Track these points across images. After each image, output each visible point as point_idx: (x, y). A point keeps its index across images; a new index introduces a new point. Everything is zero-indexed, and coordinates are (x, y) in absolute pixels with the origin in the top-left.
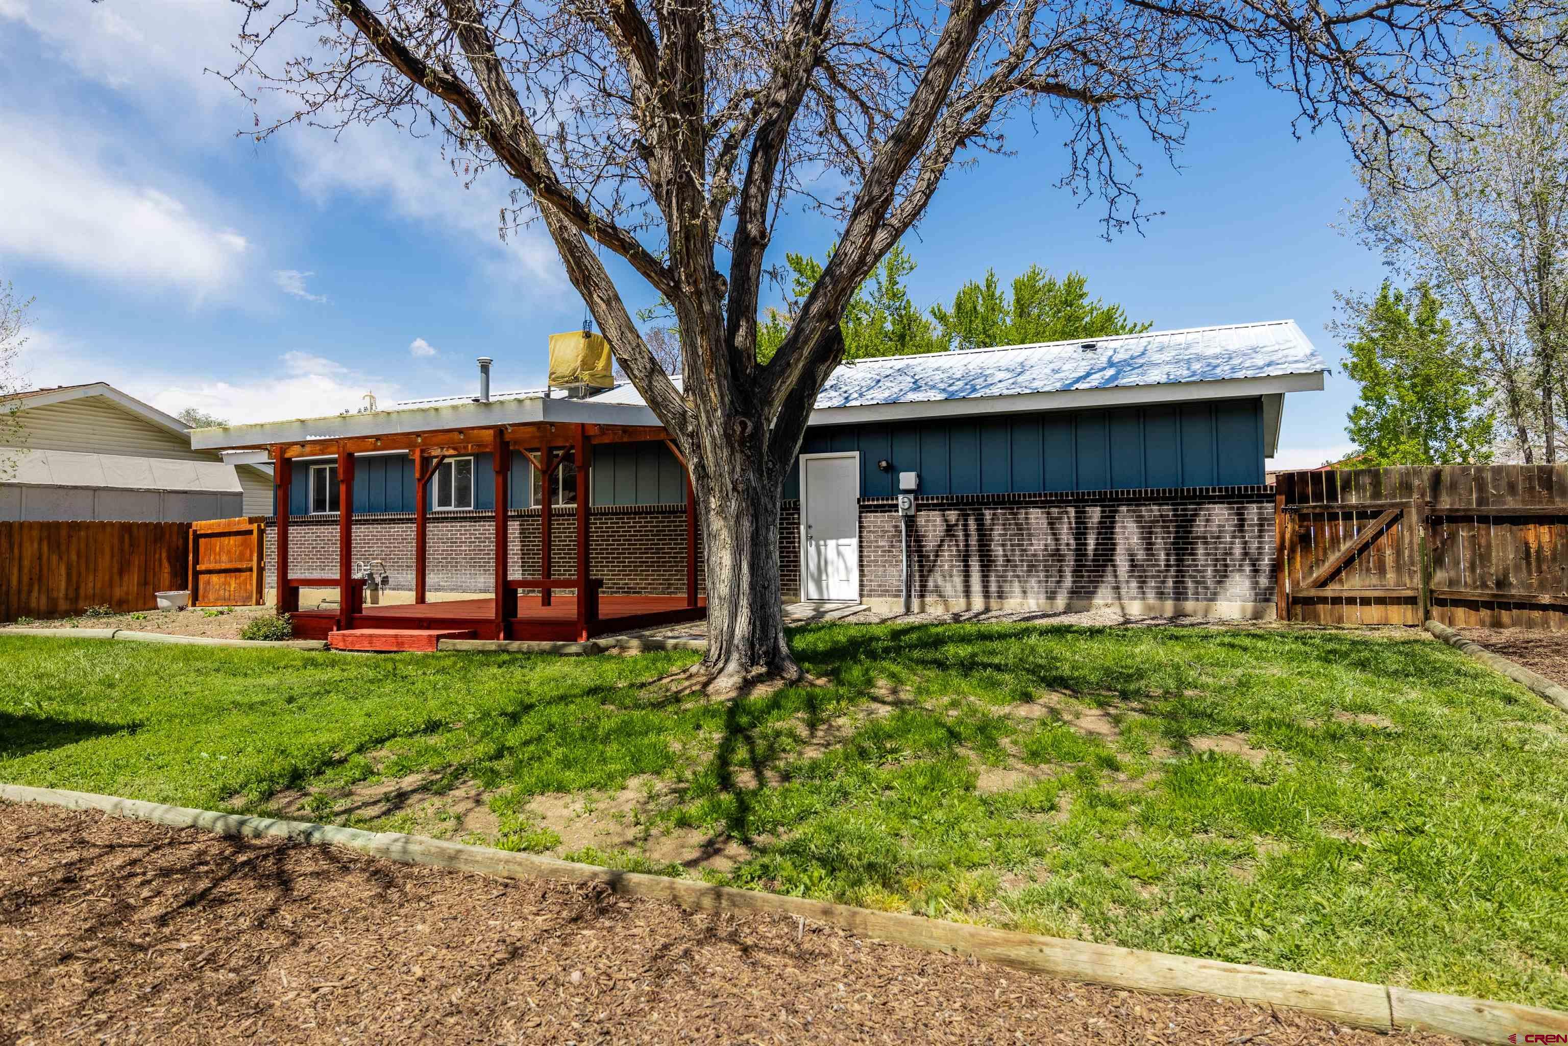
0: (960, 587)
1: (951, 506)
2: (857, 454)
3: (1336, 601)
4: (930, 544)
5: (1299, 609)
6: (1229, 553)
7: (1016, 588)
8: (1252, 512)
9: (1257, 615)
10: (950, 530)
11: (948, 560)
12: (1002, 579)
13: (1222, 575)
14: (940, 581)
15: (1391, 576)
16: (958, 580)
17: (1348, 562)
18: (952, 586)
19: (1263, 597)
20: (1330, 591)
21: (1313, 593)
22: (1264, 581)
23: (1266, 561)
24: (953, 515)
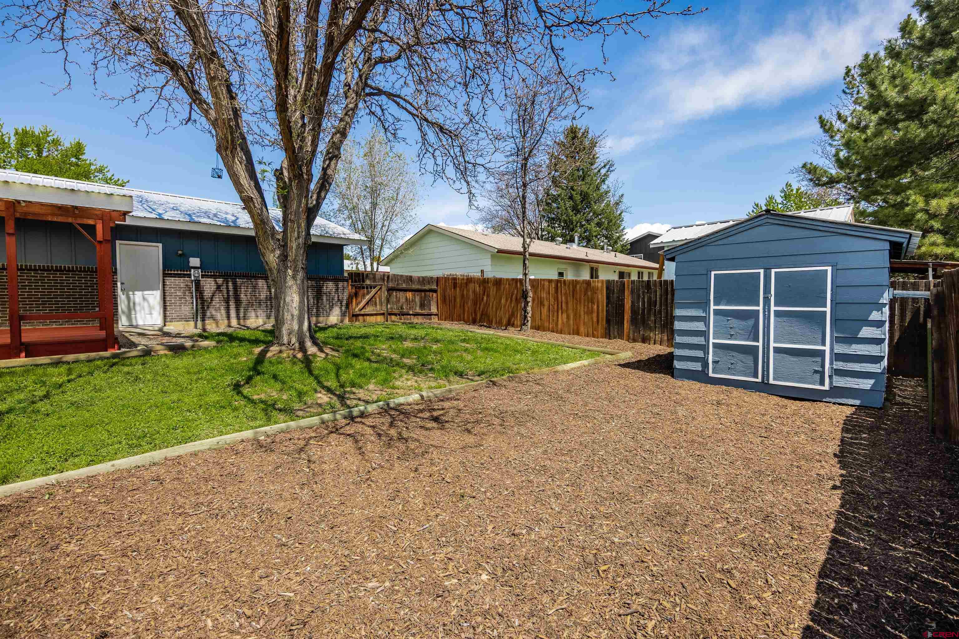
0: (224, 315)
1: (219, 277)
2: (160, 245)
3: (363, 315)
4: (207, 293)
5: (354, 318)
6: (333, 299)
7: (253, 314)
8: (340, 284)
9: (342, 321)
10: (218, 287)
11: (218, 301)
12: (246, 310)
13: (331, 308)
14: (214, 313)
15: (378, 307)
16: (223, 312)
17: (367, 303)
18: (221, 315)
19: (343, 315)
20: (362, 312)
21: (358, 313)
22: (343, 308)
23: (344, 303)
24: (220, 281)
